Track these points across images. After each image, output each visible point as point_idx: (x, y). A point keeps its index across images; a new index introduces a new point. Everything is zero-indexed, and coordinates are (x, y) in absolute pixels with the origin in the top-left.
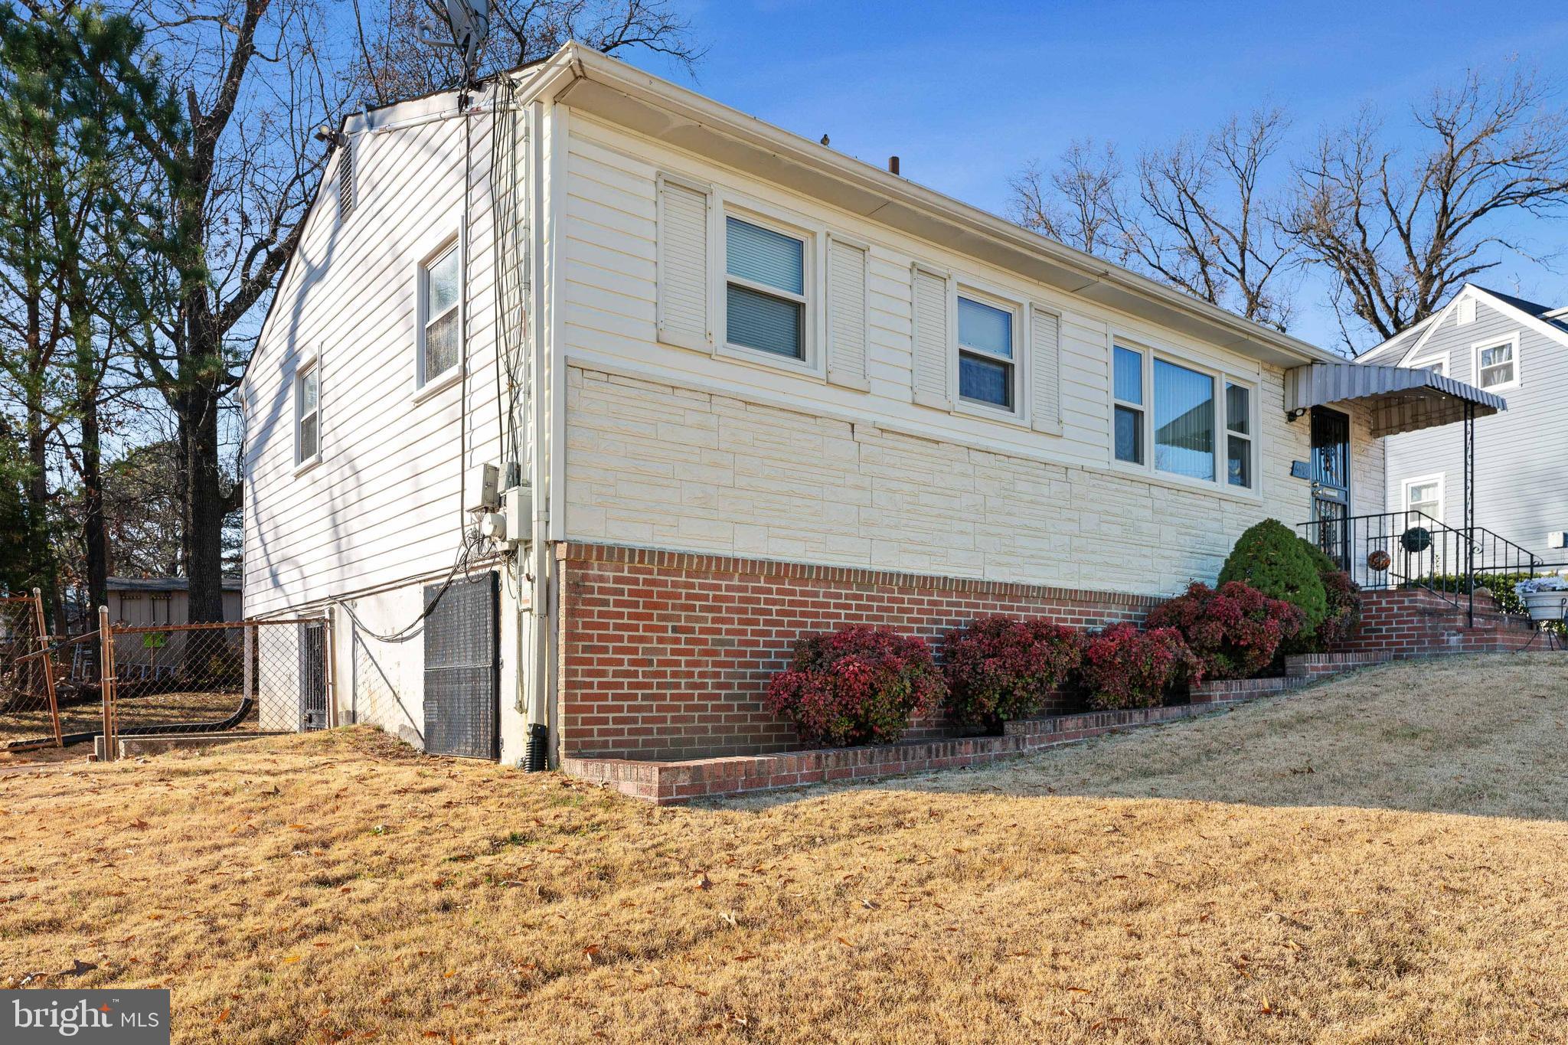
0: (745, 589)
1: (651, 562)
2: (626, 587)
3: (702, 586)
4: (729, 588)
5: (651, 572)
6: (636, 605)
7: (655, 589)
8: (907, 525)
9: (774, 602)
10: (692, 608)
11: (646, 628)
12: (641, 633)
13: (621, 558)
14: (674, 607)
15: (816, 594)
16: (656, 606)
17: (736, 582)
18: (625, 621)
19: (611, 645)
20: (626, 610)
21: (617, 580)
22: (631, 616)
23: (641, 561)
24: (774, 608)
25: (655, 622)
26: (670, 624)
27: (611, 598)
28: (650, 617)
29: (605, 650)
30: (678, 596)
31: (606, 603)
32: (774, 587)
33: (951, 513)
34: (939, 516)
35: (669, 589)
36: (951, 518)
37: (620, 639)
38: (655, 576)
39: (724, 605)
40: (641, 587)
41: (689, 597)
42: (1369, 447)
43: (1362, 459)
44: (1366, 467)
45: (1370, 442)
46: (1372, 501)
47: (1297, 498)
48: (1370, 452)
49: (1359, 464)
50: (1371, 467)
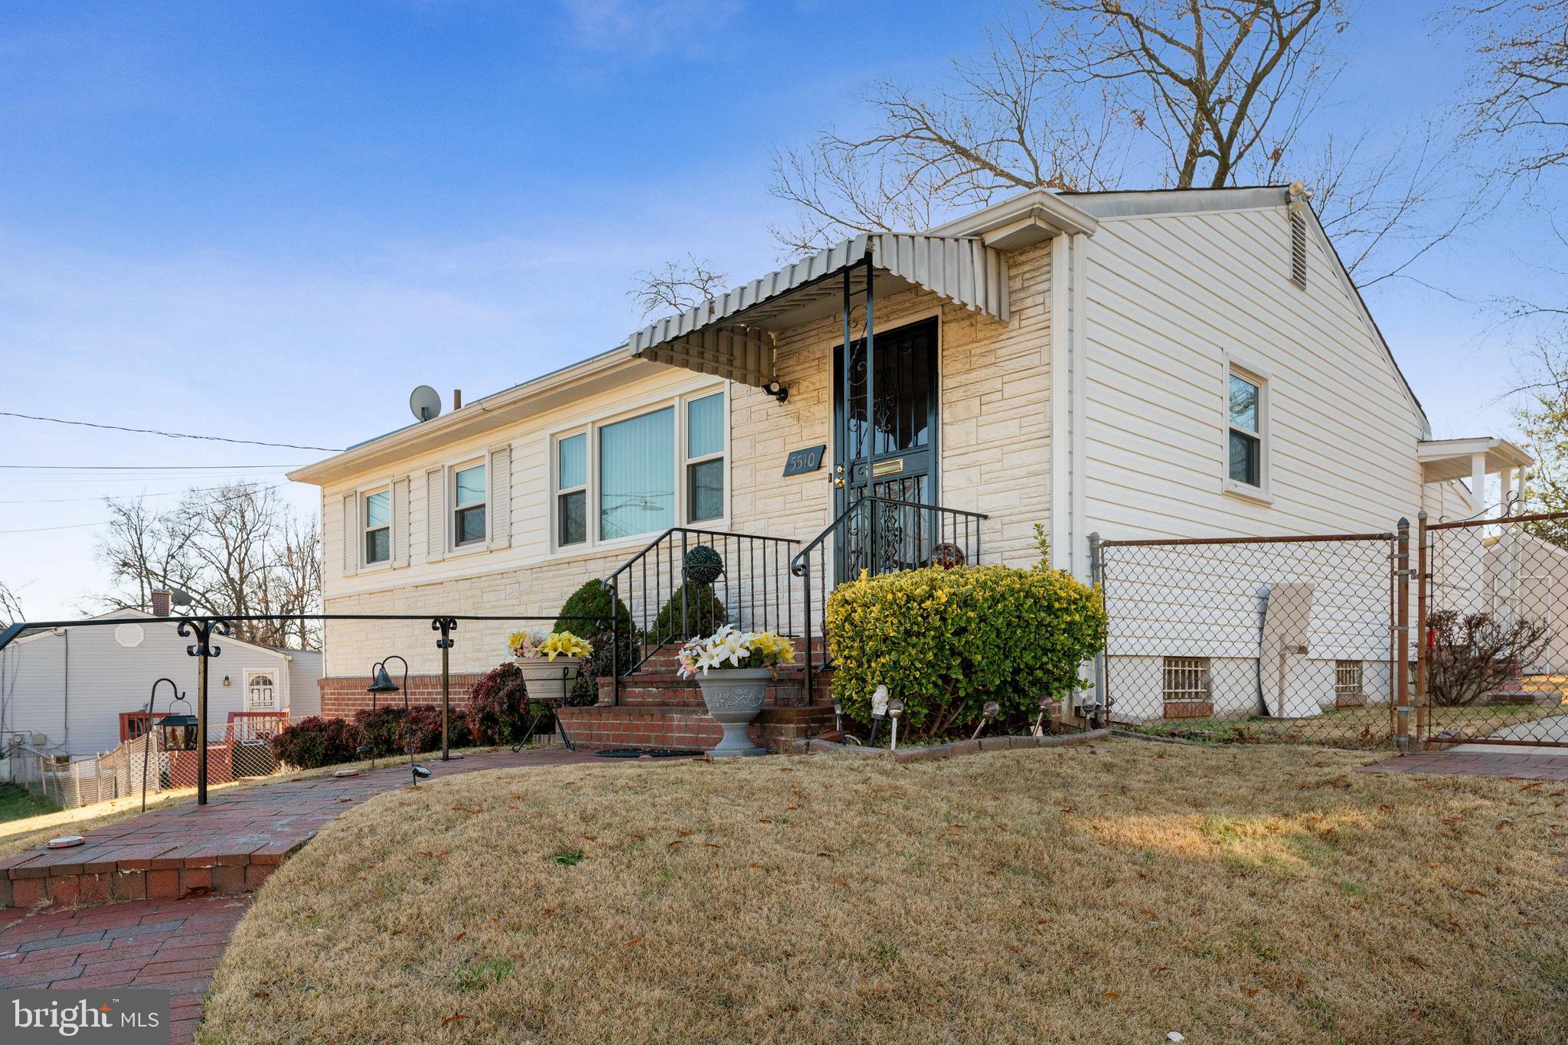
3: (351, 694)
6: (335, 705)
10: (349, 705)
14: (344, 705)
16: (340, 704)
35: (343, 696)
42: (997, 345)
43: (973, 376)
44: (986, 387)
45: (1000, 335)
46: (1008, 441)
47: (800, 504)
48: (1003, 352)
49: (964, 389)
50: (1006, 379)
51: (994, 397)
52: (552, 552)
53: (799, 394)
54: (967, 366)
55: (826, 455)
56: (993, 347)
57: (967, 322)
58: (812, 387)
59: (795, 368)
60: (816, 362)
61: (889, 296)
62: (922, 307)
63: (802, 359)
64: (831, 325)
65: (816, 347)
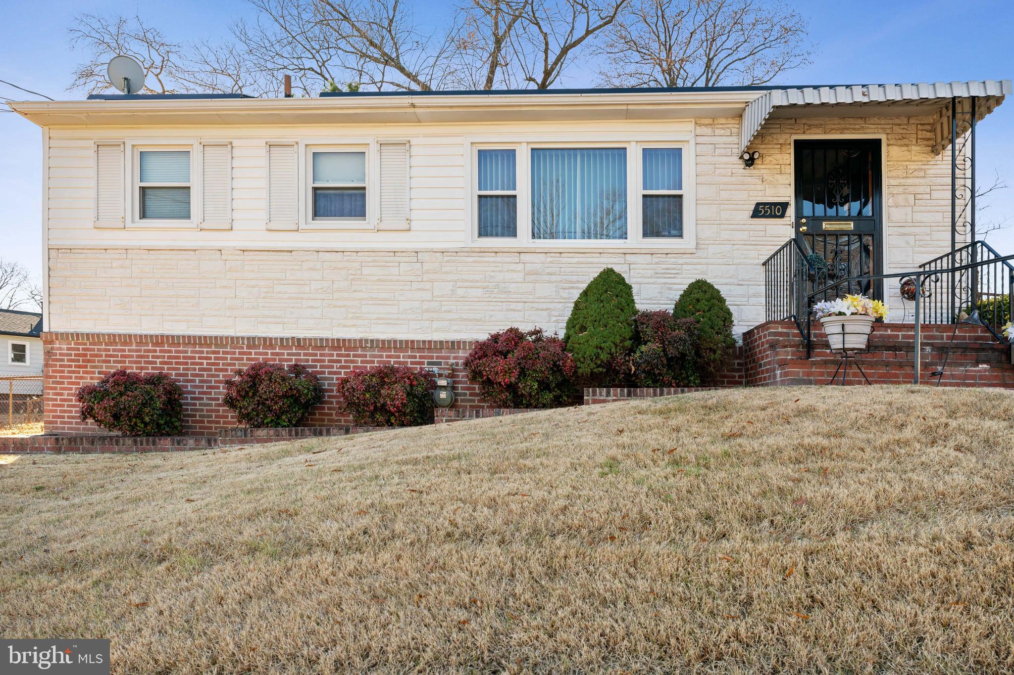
0: (140, 351)
1: (83, 339)
2: (73, 352)
3: (114, 350)
4: (129, 351)
5: (86, 344)
6: (78, 361)
7: (89, 353)
8: (264, 307)
9: (158, 357)
10: (109, 362)
11: (84, 372)
12: (81, 375)
13: (68, 338)
14: (99, 362)
15: (186, 352)
16: (89, 361)
17: (134, 347)
18: (73, 369)
19: (66, 381)
20: (73, 364)
21: (68, 349)
22: (76, 366)
23: (78, 339)
24: (158, 360)
25: (88, 369)
26: (97, 370)
27: (66, 358)
28: (86, 367)
29: (63, 383)
30: (101, 356)
31: (63, 360)
32: (158, 349)
33: (301, 296)
34: (290, 298)
35: (96, 352)
36: (302, 298)
37: (71, 377)
38: (88, 346)
39: (127, 360)
40: (81, 352)
41: (107, 356)
42: (926, 167)
43: (910, 181)
44: (920, 189)
45: (928, 161)
46: (936, 224)
47: (765, 239)
48: (932, 172)
49: (903, 187)
50: (933, 187)
51: (925, 196)
52: (473, 241)
53: (762, 164)
54: (905, 175)
55: (788, 210)
56: (923, 167)
57: (906, 148)
58: (775, 162)
59: (759, 146)
60: (779, 146)
61: (844, 118)
62: (869, 131)
63: (766, 141)
64: (792, 124)
65: (779, 136)
